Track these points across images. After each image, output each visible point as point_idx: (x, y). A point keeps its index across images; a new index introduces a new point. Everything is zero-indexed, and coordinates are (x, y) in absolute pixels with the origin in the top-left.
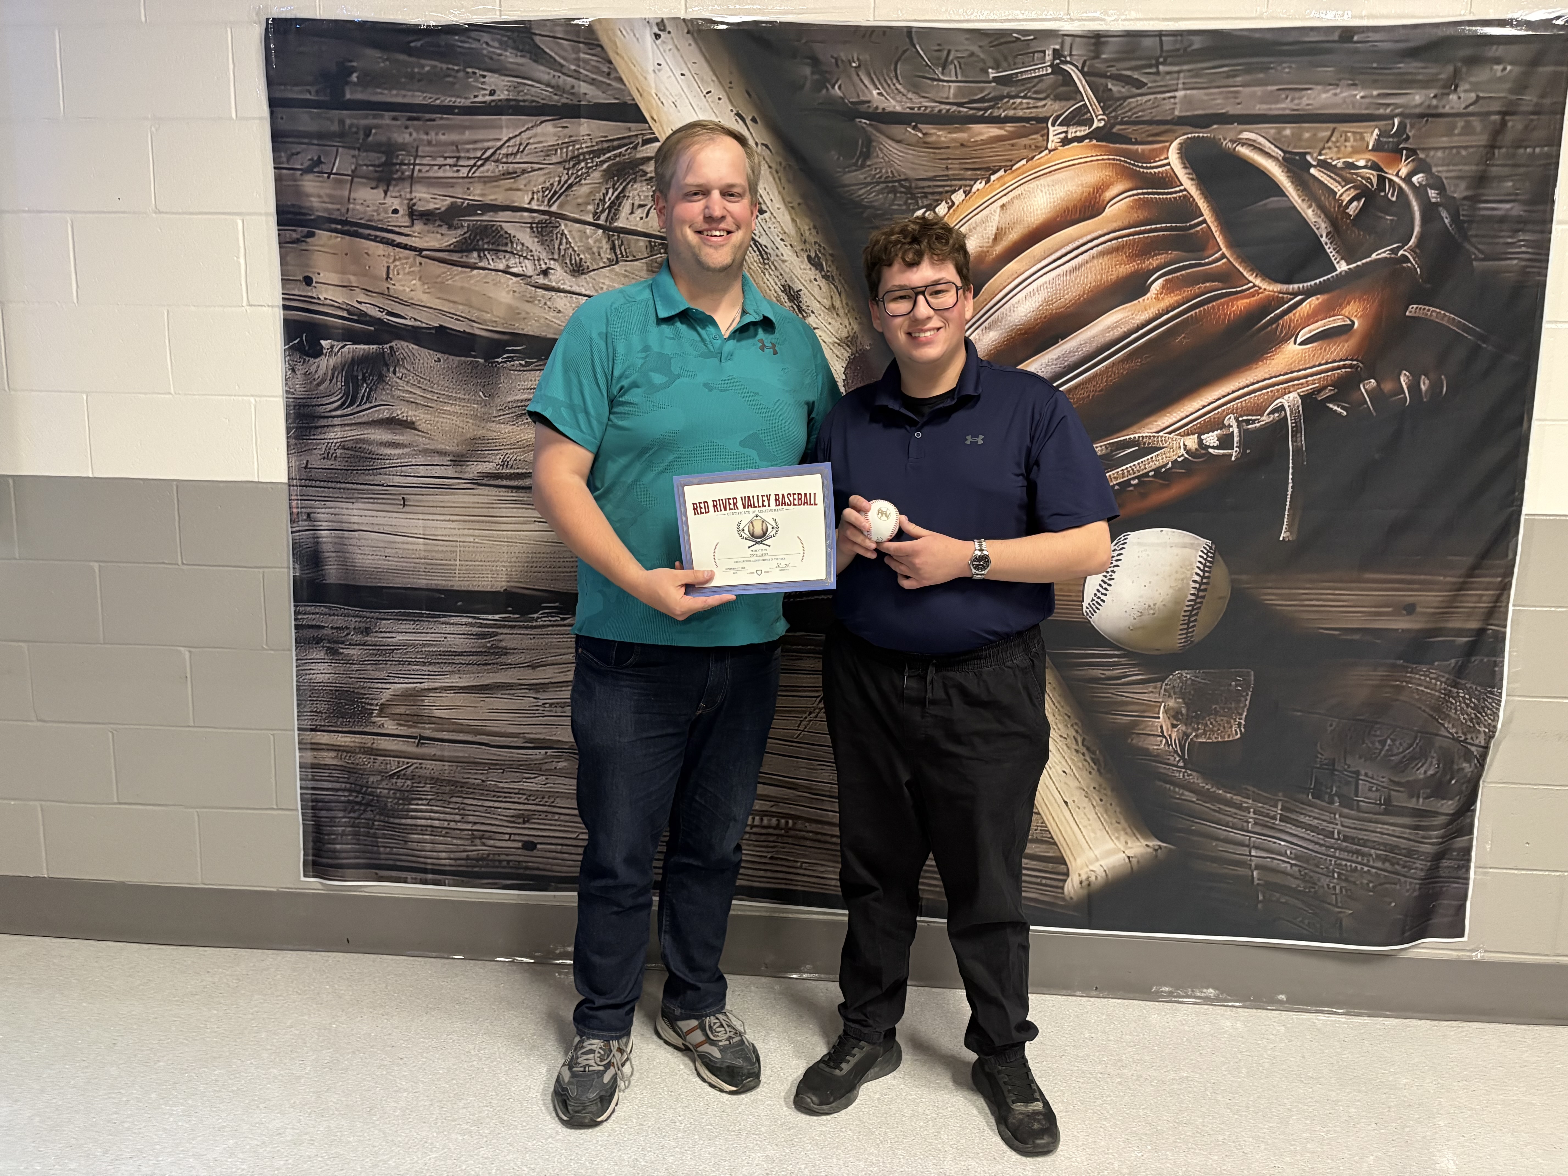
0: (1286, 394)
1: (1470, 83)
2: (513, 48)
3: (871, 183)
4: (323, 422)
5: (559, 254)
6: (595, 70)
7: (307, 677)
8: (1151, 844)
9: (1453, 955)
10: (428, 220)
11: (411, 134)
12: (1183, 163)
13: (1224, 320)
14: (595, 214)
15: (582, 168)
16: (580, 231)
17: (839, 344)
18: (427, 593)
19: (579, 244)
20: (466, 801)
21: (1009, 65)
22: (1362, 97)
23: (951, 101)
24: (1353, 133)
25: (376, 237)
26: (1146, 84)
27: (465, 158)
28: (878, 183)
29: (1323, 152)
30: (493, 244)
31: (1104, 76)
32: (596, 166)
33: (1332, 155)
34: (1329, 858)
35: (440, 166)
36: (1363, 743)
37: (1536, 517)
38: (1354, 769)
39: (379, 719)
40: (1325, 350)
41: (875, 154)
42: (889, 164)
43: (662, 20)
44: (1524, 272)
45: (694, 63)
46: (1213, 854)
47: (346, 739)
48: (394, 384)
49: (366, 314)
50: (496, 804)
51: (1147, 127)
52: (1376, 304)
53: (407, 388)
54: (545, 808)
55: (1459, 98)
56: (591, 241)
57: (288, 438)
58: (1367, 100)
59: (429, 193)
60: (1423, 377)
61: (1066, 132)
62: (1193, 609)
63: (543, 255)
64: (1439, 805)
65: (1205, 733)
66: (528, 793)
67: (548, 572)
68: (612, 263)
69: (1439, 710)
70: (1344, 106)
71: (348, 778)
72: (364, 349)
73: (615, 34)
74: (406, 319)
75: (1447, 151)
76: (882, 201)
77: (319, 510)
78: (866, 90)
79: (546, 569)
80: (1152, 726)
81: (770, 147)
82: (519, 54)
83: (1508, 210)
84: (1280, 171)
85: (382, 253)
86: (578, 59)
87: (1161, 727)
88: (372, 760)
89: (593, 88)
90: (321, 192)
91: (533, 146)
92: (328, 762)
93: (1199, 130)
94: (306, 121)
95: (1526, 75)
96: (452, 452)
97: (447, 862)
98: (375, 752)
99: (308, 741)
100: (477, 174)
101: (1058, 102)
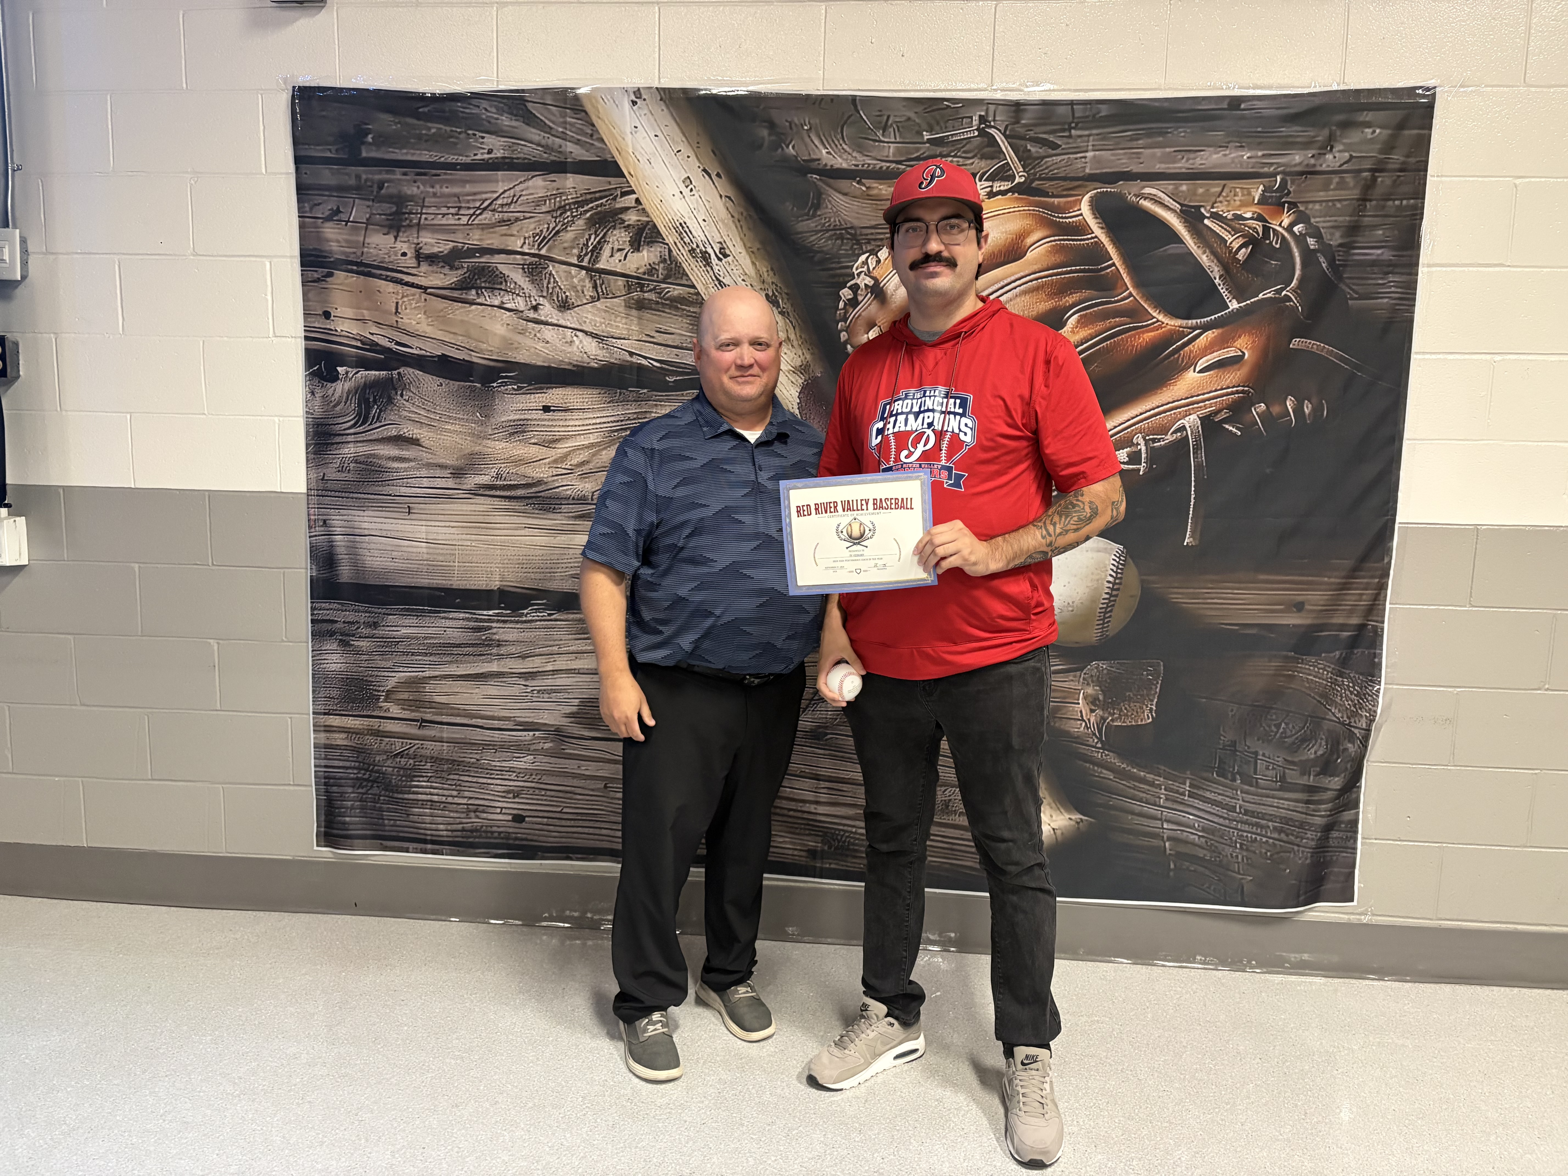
0: (1187, 416)
2: (508, 113)
3: (821, 231)
4: (338, 439)
5: (548, 292)
6: (580, 132)
7: (322, 666)
8: (1073, 817)
9: (1344, 918)
10: (433, 262)
11: (418, 187)
12: (1094, 214)
13: (1132, 351)
14: (579, 256)
15: (568, 217)
16: (566, 272)
17: (796, 372)
18: (428, 591)
19: (565, 283)
20: (462, 778)
21: (941, 128)
22: (1248, 158)
23: (891, 159)
24: (1241, 188)
25: (387, 276)
26: (1061, 146)
27: (465, 207)
28: (827, 231)
29: (1215, 205)
30: (489, 283)
31: (1023, 138)
32: (581, 214)
33: (1223, 208)
34: (1232, 830)
35: (444, 215)
36: (1261, 726)
37: (1408, 526)
38: (1253, 750)
39: (385, 704)
40: (1220, 377)
41: (824, 206)
42: (837, 214)
43: (639, 89)
44: (1394, 310)
45: (666, 126)
46: (1129, 827)
47: (356, 722)
48: (402, 405)
49: (377, 344)
50: (489, 781)
51: (1061, 183)
52: (1263, 338)
53: (413, 409)
54: (533, 785)
55: (1334, 157)
56: (576, 281)
57: (307, 453)
58: (1253, 160)
59: (433, 239)
60: (1306, 402)
61: (992, 187)
62: (1108, 607)
63: (534, 293)
64: (1327, 781)
65: (1120, 717)
66: (518, 771)
67: (536, 573)
68: (593, 300)
69: (1326, 697)
70: (1233, 165)
71: (357, 757)
72: (375, 375)
73: (597, 101)
74: (412, 348)
75: (1324, 204)
76: (831, 246)
77: (334, 517)
78: (816, 150)
79: (535, 570)
80: (1073, 711)
81: (733, 199)
82: (514, 118)
83: (1378, 255)
84: (1178, 221)
85: (392, 290)
86: (565, 123)
87: (1081, 712)
88: (378, 741)
89: (578, 147)
90: (340, 237)
91: (525, 198)
92: (339, 742)
93: (1107, 186)
94: (327, 176)
95: (1394, 137)
96: (452, 466)
97: (445, 833)
98: (381, 734)
99: (322, 724)
100: (476, 222)
101: (984, 160)
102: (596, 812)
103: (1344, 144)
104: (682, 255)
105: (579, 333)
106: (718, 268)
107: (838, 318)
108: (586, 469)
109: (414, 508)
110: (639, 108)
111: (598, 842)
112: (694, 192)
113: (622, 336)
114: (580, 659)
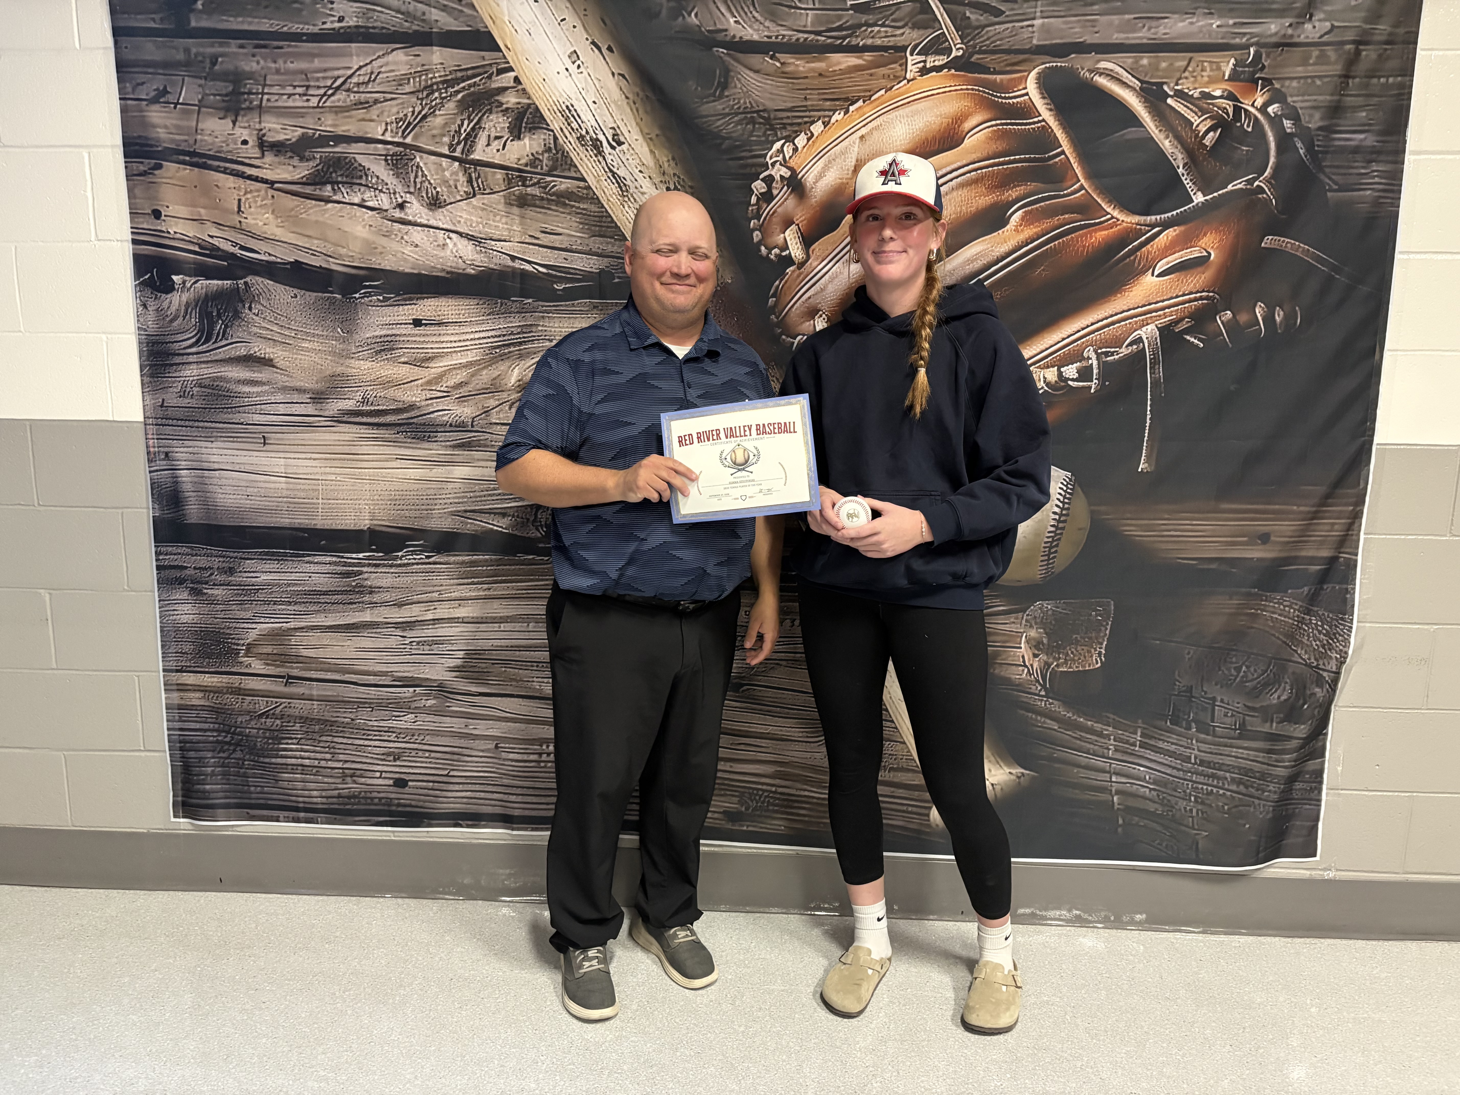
0: (1144, 326)
1: (1325, 12)
3: (728, 114)
4: (177, 360)
5: (415, 187)
7: (171, 618)
8: (1014, 771)
9: (1305, 874)
10: (279, 151)
11: (258, 63)
12: (1042, 93)
13: (1083, 252)
14: (451, 146)
15: (436, 98)
16: (435, 164)
18: (290, 532)
19: (435, 177)
20: (336, 740)
22: (1218, 26)
23: (809, 29)
25: (226, 168)
26: (1004, 12)
27: (315, 86)
28: (737, 114)
29: (1180, 82)
30: (347, 177)
31: (961, 3)
32: (451, 96)
33: (1188, 85)
34: (1186, 782)
35: (290, 95)
36: (1220, 670)
37: (1387, 447)
38: (1211, 696)
39: (246, 659)
40: (1182, 282)
41: (733, 85)
42: (747, 94)
44: (1376, 203)
46: (1076, 781)
47: (212, 680)
48: (250, 320)
49: (218, 249)
50: (366, 743)
51: (1005, 57)
52: (1232, 235)
53: (264, 325)
54: (415, 746)
55: (1314, 27)
56: (447, 174)
57: (142, 376)
58: (1224, 30)
59: (278, 124)
60: (1278, 308)
61: (925, 61)
62: (1053, 541)
63: (399, 189)
64: (1292, 729)
65: (1066, 662)
66: (398, 731)
67: (411, 510)
68: (470, 196)
69: (1292, 637)
70: (1201, 35)
71: (217, 719)
72: (217, 285)
74: (260, 253)
75: (1302, 81)
76: (741, 132)
77: (177, 449)
78: (722, 19)
79: (409, 507)
80: (1014, 656)
81: (627, 77)
83: (1361, 140)
84: (1138, 101)
85: (232, 185)
87: (1023, 657)
88: (240, 701)
89: (444, 14)
90: (168, 122)
91: (385, 75)
92: (195, 702)
93: (1057, 59)
94: (149, 49)
95: (1380, 4)
96: (311, 390)
97: (319, 800)
98: (242, 692)
99: (174, 682)
100: (328, 104)
101: (916, 30)
102: (486, 775)
103: (1327, 10)
104: (570, 144)
105: (452, 235)
106: (611, 157)
107: (750, 215)
108: (464, 391)
111: (490, 808)
112: (582, 69)
113: (503, 238)
114: (464, 606)
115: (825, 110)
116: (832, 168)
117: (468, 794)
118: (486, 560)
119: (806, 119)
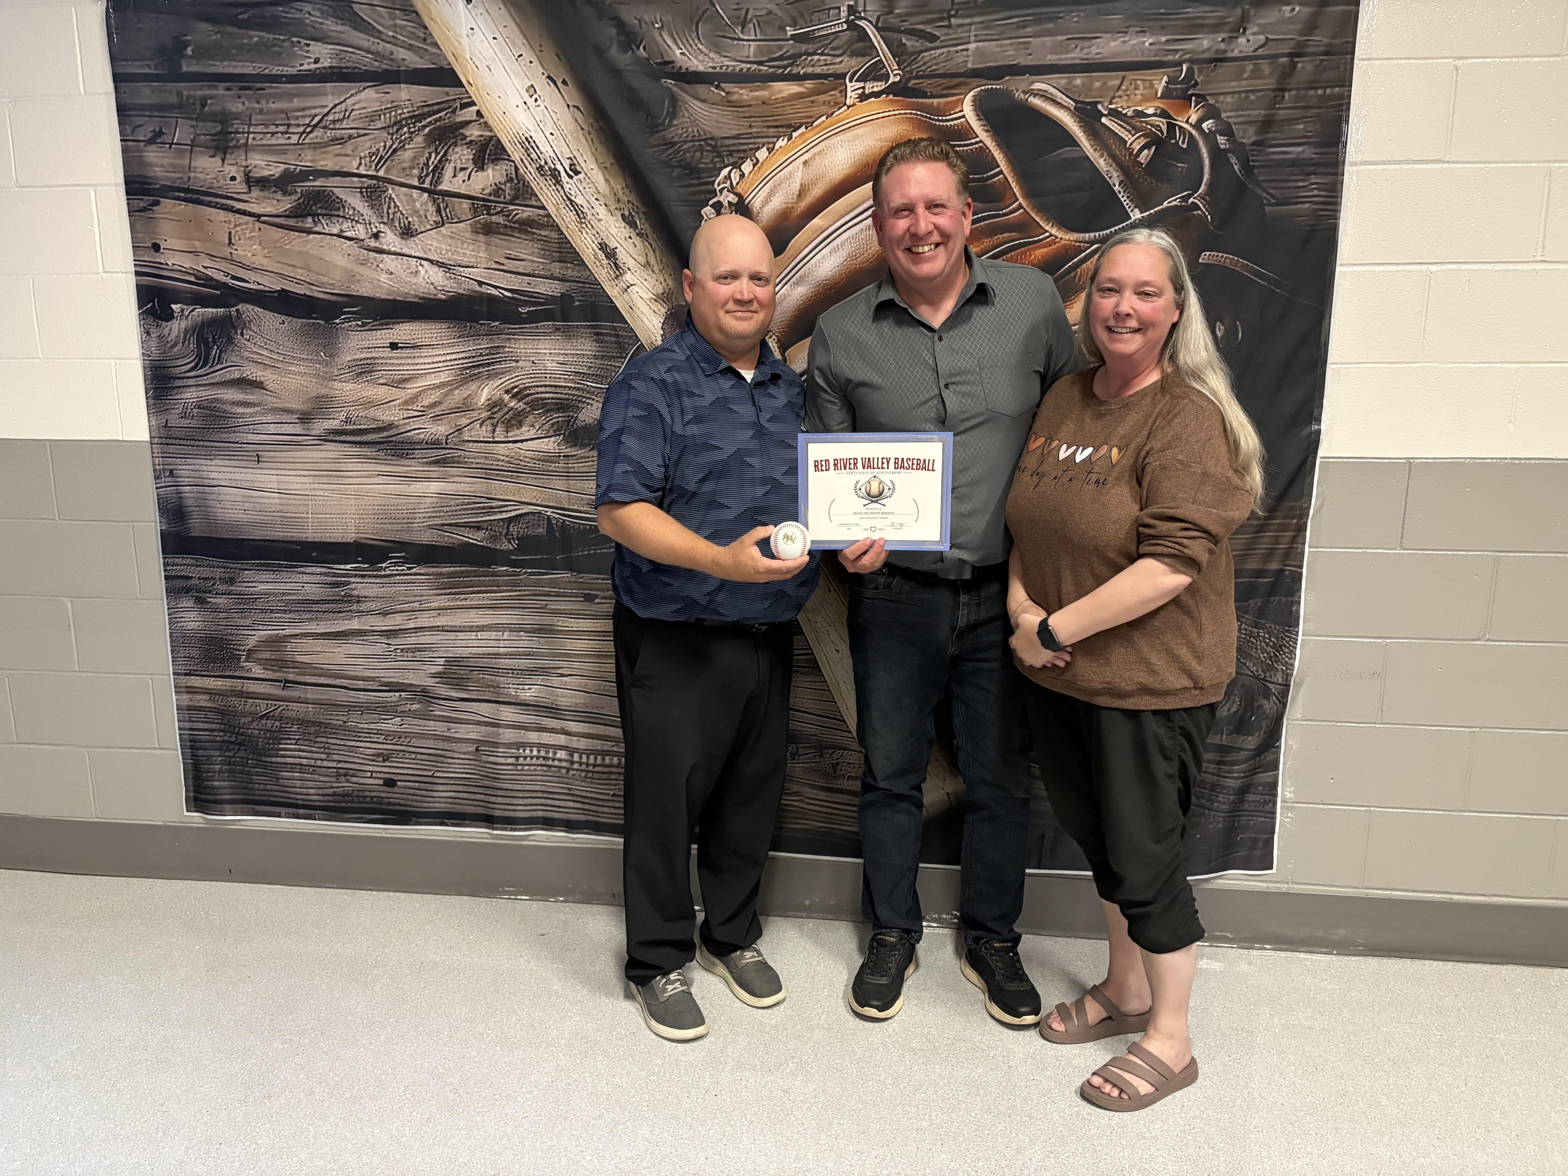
1: (1262, 25)
2: (333, 17)
3: (678, 143)
4: (179, 383)
5: (388, 217)
6: (412, 36)
7: (179, 624)
9: (1262, 886)
10: (264, 186)
12: (978, 115)
14: (420, 178)
15: (405, 133)
16: (406, 195)
17: (656, 300)
18: (283, 544)
19: (407, 208)
20: (330, 741)
21: (805, 22)
22: (1150, 44)
23: (751, 60)
24: (1143, 80)
25: (217, 203)
26: (939, 38)
27: (294, 125)
28: (685, 142)
29: (1114, 101)
30: (326, 209)
31: (897, 30)
32: (419, 130)
33: (1123, 104)
35: (273, 134)
37: (1331, 460)
39: (247, 664)
41: (681, 114)
42: (694, 122)
44: (1315, 216)
45: (505, 27)
47: (218, 683)
48: (242, 345)
49: (212, 279)
50: (358, 744)
51: (942, 81)
53: (255, 349)
54: (402, 748)
55: (1248, 41)
56: (417, 204)
57: (147, 398)
58: (1156, 47)
59: (263, 161)
60: (1219, 323)
61: (863, 88)
63: (374, 219)
64: (1242, 741)
66: (387, 733)
67: (393, 523)
68: (439, 225)
70: (1133, 54)
71: (222, 720)
72: (212, 313)
73: (428, 1)
74: (249, 282)
75: (1236, 96)
76: (690, 159)
77: (181, 467)
78: (669, 51)
79: (391, 521)
81: (582, 109)
82: (340, 22)
83: (1299, 153)
84: (1072, 121)
85: (223, 219)
86: (395, 26)
88: (242, 703)
89: (412, 53)
90: (165, 162)
91: (359, 112)
92: (203, 704)
93: (992, 82)
94: (146, 94)
95: (1316, 14)
96: (298, 410)
97: (316, 797)
98: (245, 695)
99: (184, 685)
100: (307, 141)
101: (854, 58)
102: (468, 776)
103: (1259, 25)
104: (530, 173)
105: (424, 263)
106: (569, 186)
108: (437, 410)
109: (263, 457)
110: (475, 7)
111: (473, 808)
112: (538, 103)
113: (470, 264)
114: (443, 616)
115: (769, 137)
116: (778, 192)
117: (452, 794)
118: (463, 572)
119: (751, 146)
